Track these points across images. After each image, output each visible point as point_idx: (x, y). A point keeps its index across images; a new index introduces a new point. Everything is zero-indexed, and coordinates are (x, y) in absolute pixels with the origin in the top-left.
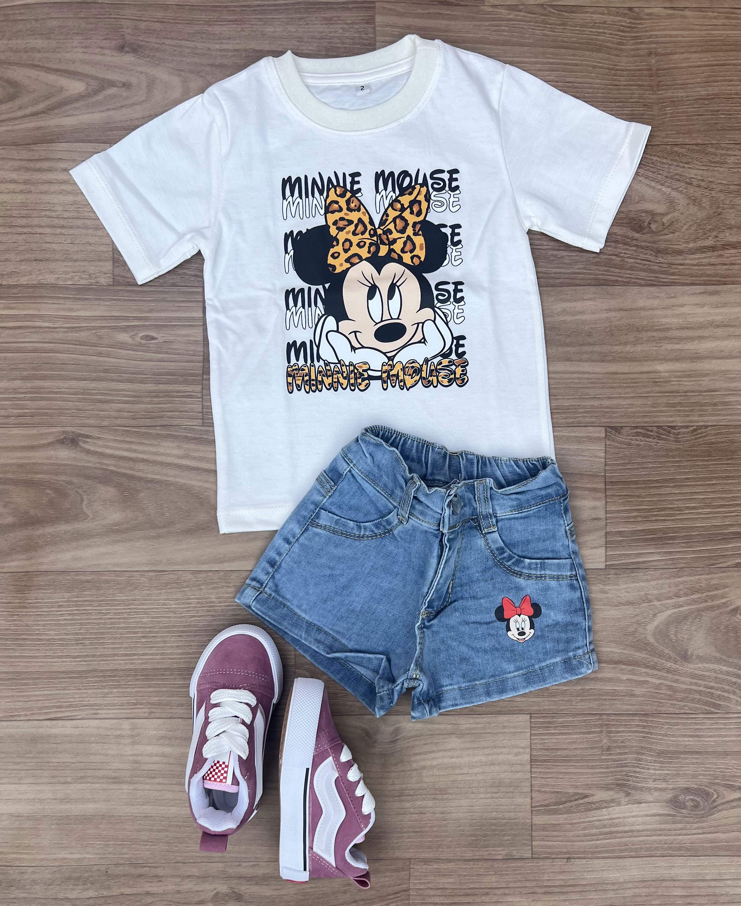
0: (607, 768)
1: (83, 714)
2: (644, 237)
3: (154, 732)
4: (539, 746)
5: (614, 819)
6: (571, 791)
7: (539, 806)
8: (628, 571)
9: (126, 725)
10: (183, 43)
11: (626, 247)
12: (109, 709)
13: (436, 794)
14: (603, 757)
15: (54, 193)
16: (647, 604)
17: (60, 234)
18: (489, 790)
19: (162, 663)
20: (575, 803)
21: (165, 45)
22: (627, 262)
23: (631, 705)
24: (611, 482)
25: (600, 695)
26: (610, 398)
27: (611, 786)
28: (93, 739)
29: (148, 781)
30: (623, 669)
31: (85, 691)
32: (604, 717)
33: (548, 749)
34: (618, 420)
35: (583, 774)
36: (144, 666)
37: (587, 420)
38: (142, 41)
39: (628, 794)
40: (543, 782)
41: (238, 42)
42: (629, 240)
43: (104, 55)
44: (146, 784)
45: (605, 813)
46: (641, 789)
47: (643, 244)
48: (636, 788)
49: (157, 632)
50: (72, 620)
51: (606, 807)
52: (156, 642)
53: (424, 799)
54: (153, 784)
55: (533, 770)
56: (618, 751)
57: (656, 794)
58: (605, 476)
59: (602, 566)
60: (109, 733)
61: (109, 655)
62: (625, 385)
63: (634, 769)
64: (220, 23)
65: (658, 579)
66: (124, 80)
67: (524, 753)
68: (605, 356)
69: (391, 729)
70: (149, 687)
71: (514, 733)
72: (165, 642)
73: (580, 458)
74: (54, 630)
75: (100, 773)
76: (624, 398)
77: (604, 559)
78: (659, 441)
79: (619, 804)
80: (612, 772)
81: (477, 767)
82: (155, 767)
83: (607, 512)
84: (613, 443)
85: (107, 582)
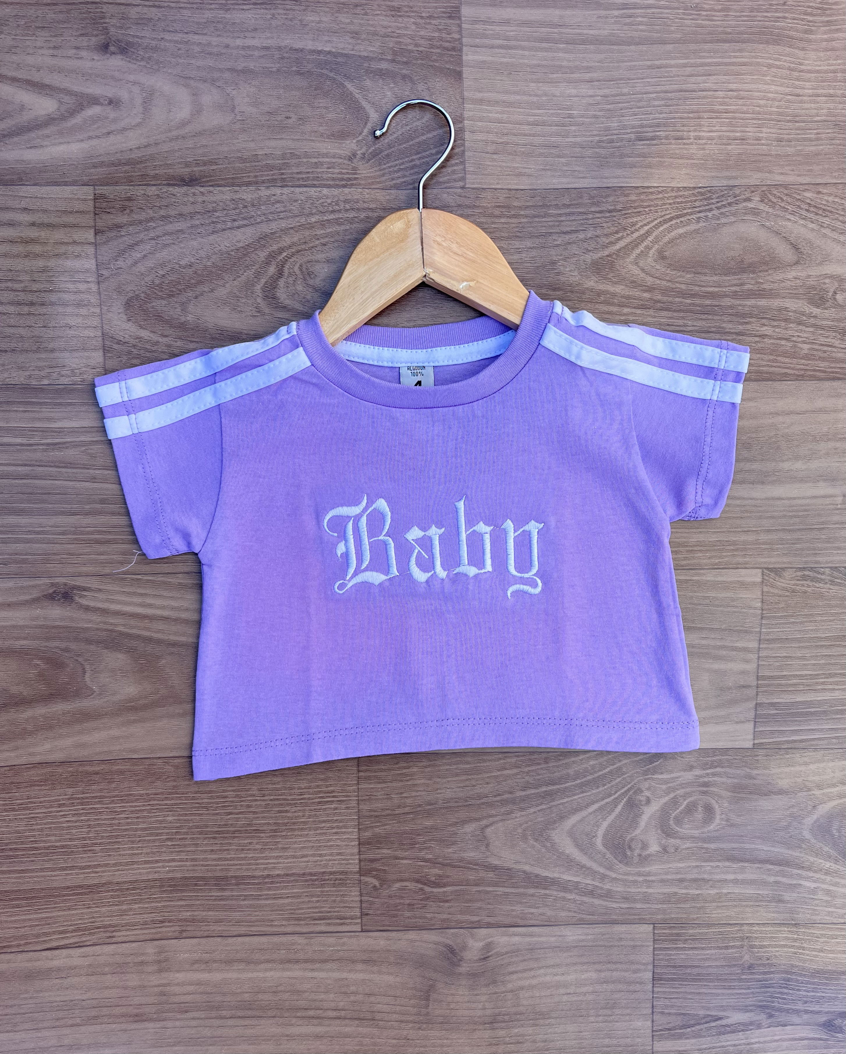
0: (749, 989)
1: (94, 939)
2: (827, 313)
3: (186, 955)
4: (663, 963)
5: (752, 1044)
6: (702, 1013)
7: (661, 1030)
8: (783, 752)
9: (150, 949)
10: (191, 37)
11: (800, 327)
12: (128, 930)
13: (537, 1019)
14: (744, 977)
15: (18, 256)
16: (805, 793)
17: (29, 314)
18: (601, 1012)
19: (194, 870)
20: (706, 1025)
21: (166, 40)
22: (801, 349)
23: (779, 912)
24: (768, 640)
25: (740, 900)
26: (768, 531)
27: (751, 1008)
28: (107, 969)
29: (179, 1016)
30: (769, 870)
31: (98, 909)
32: (746, 928)
33: (674, 967)
34: (779, 560)
35: (718, 995)
36: (170, 875)
37: (740, 560)
38: (133, 36)
39: (771, 1016)
40: (667, 1002)
41: (269, 35)
42: (805, 318)
43: (81, 58)
44: (178, 1020)
45: (742, 1037)
46: (788, 1011)
47: (824, 323)
48: (780, 1010)
49: (187, 833)
50: (76, 822)
51: (743, 1030)
52: (185, 846)
53: (522, 1026)
54: (187, 1019)
55: (656, 989)
56: (762, 969)
57: (806, 1017)
58: (760, 632)
59: (749, 744)
60: (129, 959)
61: (127, 864)
62: (791, 514)
63: (781, 990)
64: (241, 7)
65: (819, 761)
66: (110, 95)
67: (645, 970)
68: (765, 476)
69: (481, 944)
70: (178, 900)
71: (634, 947)
72: (196, 845)
73: (729, 609)
74: (55, 835)
75: (117, 1011)
76: (790, 531)
77: (752, 737)
78: (832, 587)
79: (759, 1026)
80: (753, 993)
81: (585, 985)
82: (188, 998)
83: (758, 678)
84: (772, 590)
85: (122, 772)
